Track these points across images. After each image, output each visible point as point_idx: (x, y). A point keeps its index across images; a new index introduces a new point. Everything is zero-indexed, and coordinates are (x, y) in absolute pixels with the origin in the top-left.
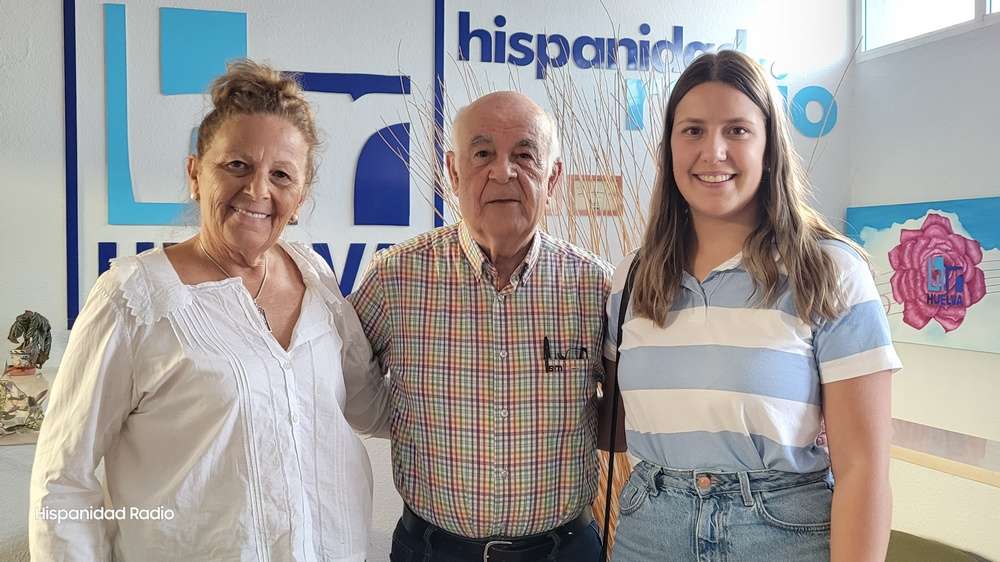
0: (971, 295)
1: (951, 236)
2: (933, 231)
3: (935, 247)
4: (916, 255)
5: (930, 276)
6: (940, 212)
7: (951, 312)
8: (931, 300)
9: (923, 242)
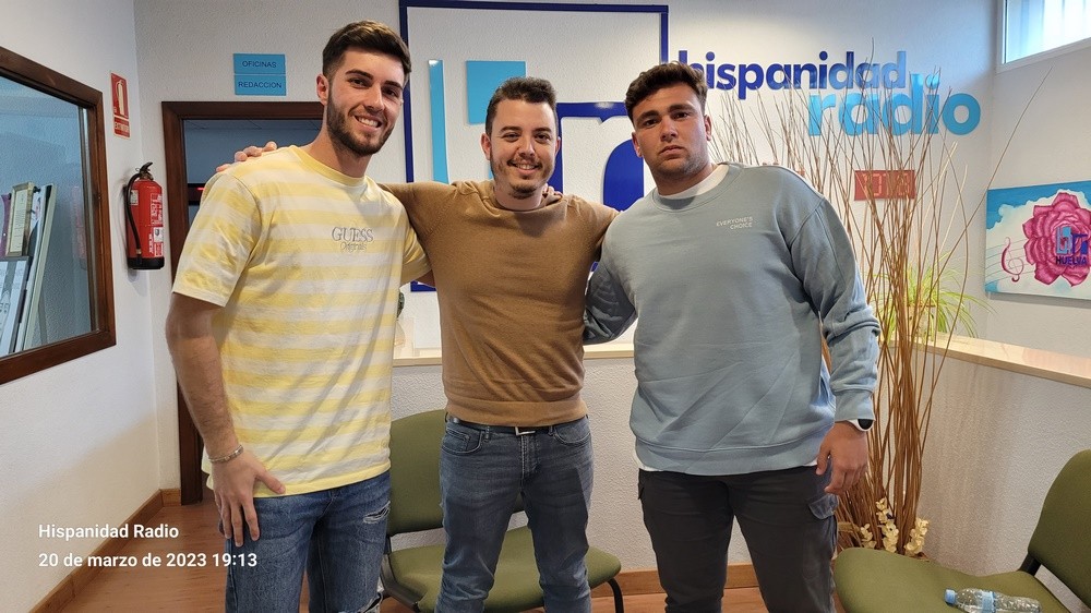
1: (1078, 210)
2: (1063, 206)
3: (1064, 219)
4: (1047, 226)
5: (1059, 241)
6: (1069, 192)
7: (1077, 270)
8: (1059, 261)
9: (1053, 216)
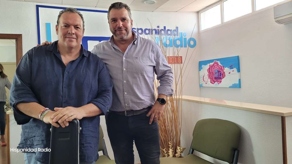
0: (223, 77)
1: (218, 65)
2: (215, 65)
3: (216, 68)
4: (212, 70)
5: (215, 73)
6: (216, 61)
7: (219, 80)
8: (215, 78)
9: (213, 67)
